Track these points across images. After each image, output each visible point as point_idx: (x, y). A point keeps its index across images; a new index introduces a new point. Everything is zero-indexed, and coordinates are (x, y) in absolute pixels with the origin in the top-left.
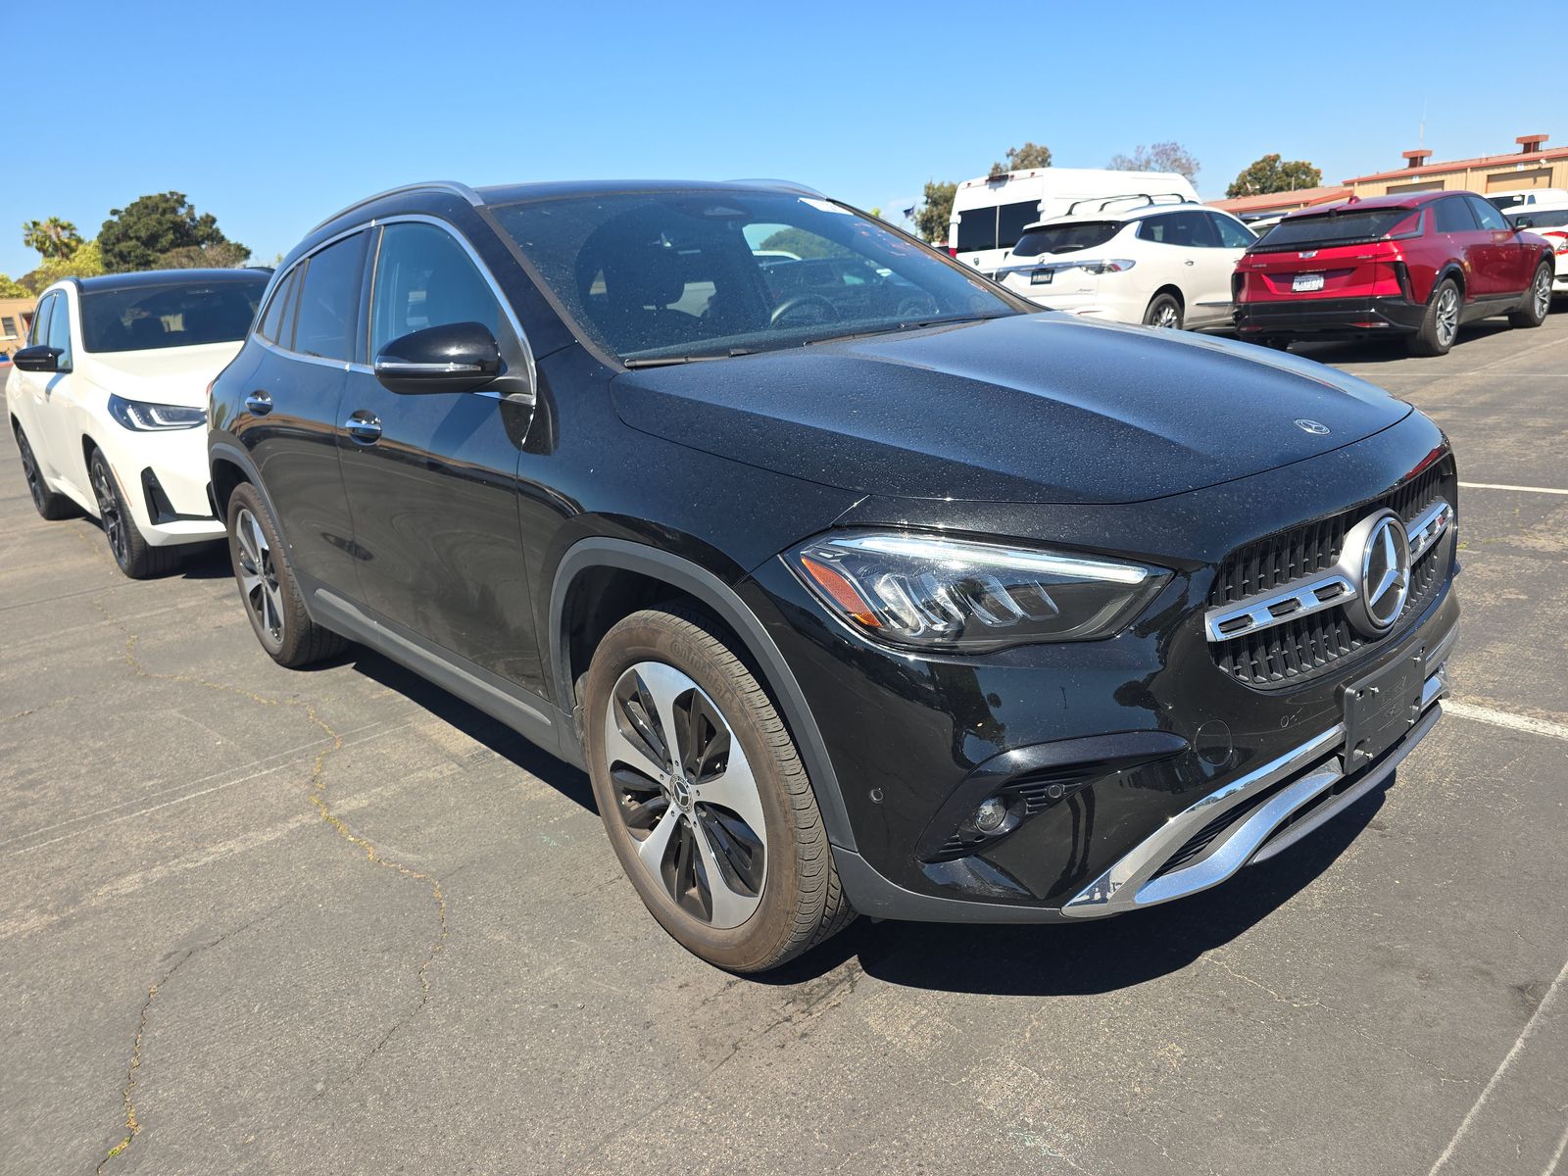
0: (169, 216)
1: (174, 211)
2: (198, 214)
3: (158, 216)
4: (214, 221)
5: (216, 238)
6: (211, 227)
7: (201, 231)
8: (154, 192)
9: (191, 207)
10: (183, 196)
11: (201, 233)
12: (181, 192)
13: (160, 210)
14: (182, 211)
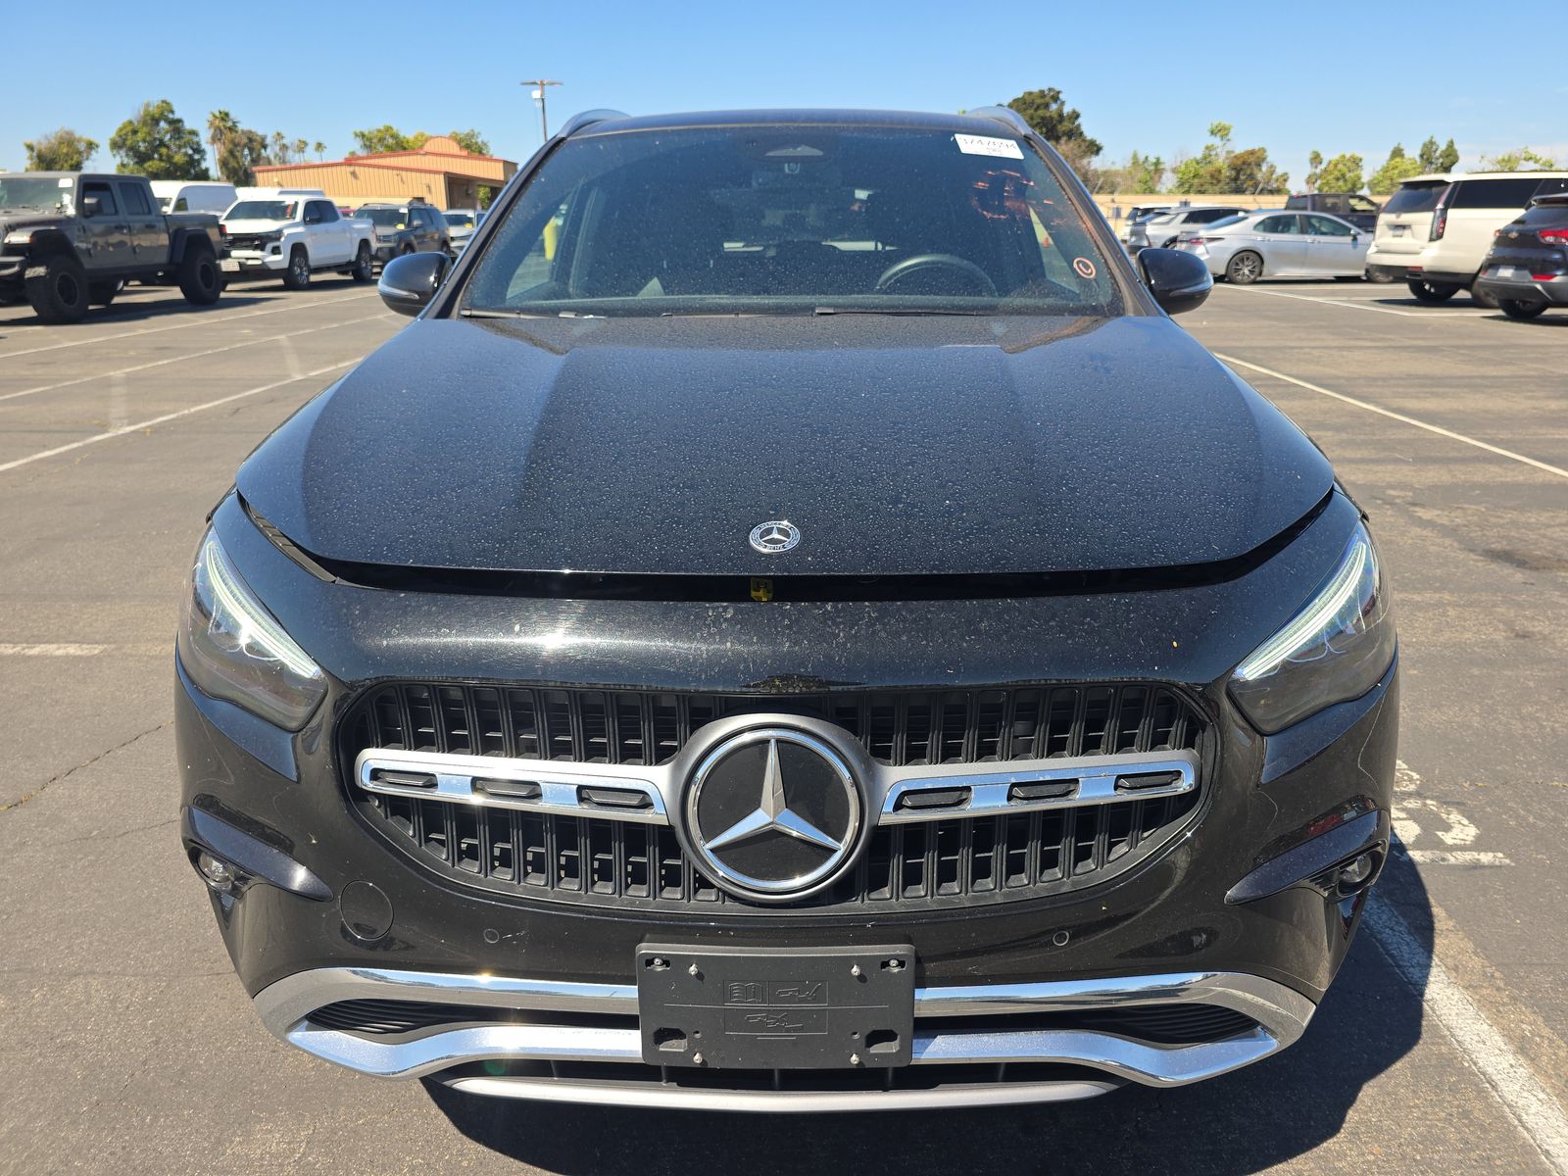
0: (1041, 112)
1: (1047, 106)
2: (1067, 110)
3: (1032, 111)
4: (1077, 116)
5: (1075, 134)
6: (1074, 123)
7: (1065, 126)
8: (1035, 89)
9: (1063, 103)
10: (1059, 92)
11: (1064, 128)
12: (1057, 88)
13: (1035, 106)
14: (1054, 107)
